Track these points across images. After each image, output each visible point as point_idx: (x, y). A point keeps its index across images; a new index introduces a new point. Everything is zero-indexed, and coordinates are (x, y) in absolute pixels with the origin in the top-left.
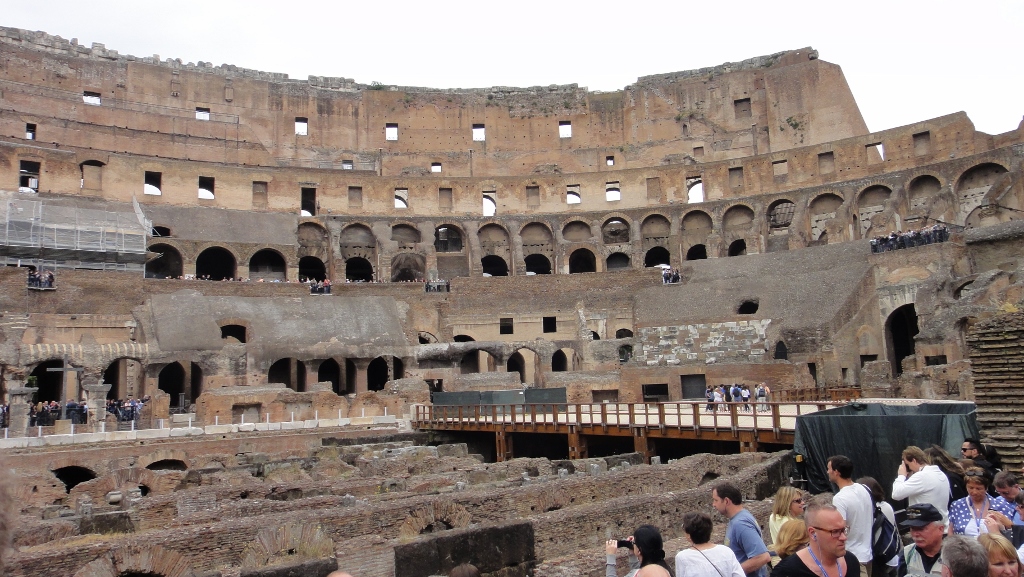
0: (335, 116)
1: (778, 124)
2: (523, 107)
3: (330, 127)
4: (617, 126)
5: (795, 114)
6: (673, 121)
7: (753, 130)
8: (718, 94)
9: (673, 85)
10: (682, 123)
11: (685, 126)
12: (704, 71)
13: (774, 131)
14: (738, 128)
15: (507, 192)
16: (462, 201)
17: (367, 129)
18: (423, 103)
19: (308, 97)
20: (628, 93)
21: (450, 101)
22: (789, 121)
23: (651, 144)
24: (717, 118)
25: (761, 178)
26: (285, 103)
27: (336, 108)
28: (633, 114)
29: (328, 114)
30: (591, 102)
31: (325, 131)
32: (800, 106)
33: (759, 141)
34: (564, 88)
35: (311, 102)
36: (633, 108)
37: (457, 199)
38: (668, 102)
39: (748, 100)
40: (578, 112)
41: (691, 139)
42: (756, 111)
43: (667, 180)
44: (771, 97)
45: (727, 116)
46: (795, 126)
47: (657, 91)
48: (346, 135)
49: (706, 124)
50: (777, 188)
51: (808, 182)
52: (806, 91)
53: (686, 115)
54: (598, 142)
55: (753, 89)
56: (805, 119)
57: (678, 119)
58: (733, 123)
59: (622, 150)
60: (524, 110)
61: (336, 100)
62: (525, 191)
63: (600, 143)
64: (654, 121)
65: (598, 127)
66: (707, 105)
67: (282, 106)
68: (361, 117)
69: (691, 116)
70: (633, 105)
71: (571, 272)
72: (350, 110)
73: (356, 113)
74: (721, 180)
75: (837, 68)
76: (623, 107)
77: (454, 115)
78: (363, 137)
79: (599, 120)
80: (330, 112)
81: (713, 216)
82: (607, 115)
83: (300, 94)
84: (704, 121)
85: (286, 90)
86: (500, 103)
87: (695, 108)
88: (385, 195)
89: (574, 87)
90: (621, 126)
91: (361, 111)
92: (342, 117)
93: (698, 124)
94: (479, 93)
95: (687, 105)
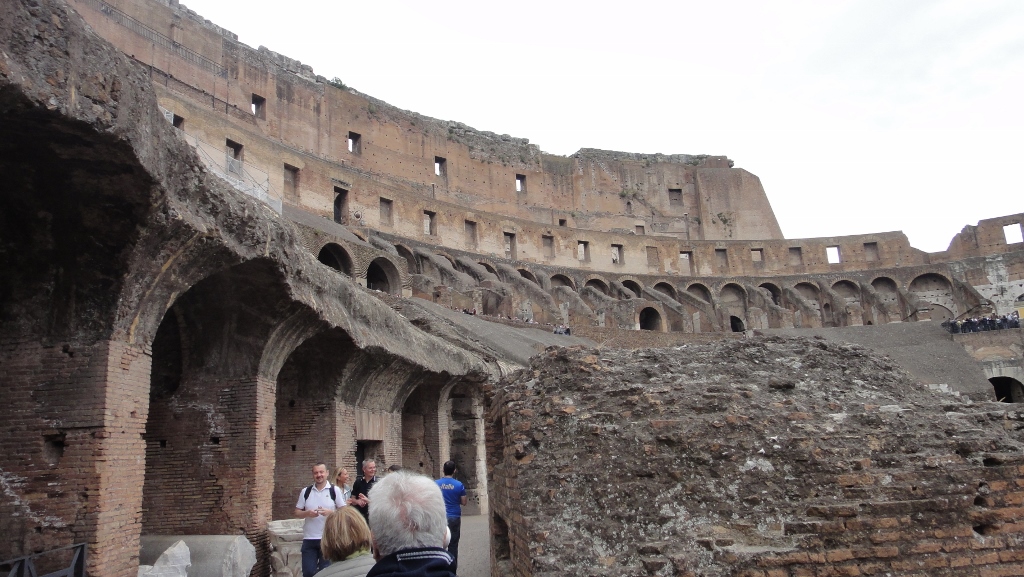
0: (295, 106)
1: (710, 217)
2: (482, 150)
3: (290, 119)
4: (567, 191)
5: (724, 211)
6: (617, 197)
7: (685, 218)
8: (654, 180)
9: (616, 161)
10: (626, 200)
11: (629, 203)
12: (639, 156)
13: (707, 222)
14: (673, 214)
15: (526, 238)
16: (486, 239)
17: (330, 134)
18: (387, 118)
19: (267, 73)
20: (577, 160)
21: (413, 124)
22: (719, 215)
23: (598, 215)
24: (654, 201)
25: (743, 261)
26: (241, 71)
27: (296, 97)
28: (581, 182)
29: (288, 101)
30: (544, 162)
31: (284, 121)
32: (728, 205)
33: (690, 229)
34: (516, 140)
35: (270, 81)
36: (581, 177)
37: (481, 237)
38: (612, 178)
39: (679, 191)
40: (532, 169)
41: (633, 217)
42: (687, 202)
43: (663, 250)
44: (703, 192)
45: (662, 201)
46: (725, 221)
47: (603, 166)
48: (307, 133)
49: (645, 205)
50: (757, 273)
51: (781, 270)
52: (732, 192)
53: (631, 194)
54: (550, 204)
55: (684, 182)
56: (732, 217)
57: (623, 196)
58: (668, 209)
59: (573, 216)
60: (484, 154)
61: (296, 87)
62: (541, 239)
63: (552, 204)
64: (601, 193)
65: (551, 187)
66: (646, 187)
67: (237, 74)
68: (323, 116)
69: (634, 196)
70: (581, 173)
71: (642, 327)
72: (312, 104)
73: (318, 110)
74: (709, 258)
75: (756, 179)
76: (572, 173)
77: (417, 141)
78: (325, 140)
79: (551, 181)
80: (290, 100)
81: (712, 290)
82: (559, 178)
83: (259, 65)
84: (644, 202)
85: (242, 55)
86: (460, 140)
87: (635, 188)
88: (415, 216)
89: (525, 141)
90: (571, 192)
91: (323, 108)
92: (303, 108)
93: (639, 204)
94: (440, 124)
95: (629, 184)
